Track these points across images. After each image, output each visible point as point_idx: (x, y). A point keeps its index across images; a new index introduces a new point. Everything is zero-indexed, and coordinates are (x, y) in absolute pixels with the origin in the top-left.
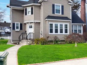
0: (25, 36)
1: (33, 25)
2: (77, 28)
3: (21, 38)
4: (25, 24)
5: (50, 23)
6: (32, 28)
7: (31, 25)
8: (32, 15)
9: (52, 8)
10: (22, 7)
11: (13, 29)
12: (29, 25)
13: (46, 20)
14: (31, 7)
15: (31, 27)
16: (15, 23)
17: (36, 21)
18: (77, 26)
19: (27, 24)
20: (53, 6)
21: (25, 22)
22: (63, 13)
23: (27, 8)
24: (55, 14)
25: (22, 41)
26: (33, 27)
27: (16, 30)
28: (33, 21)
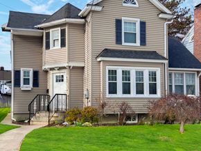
0: (44, 104)
1: (65, 74)
2: (182, 81)
3: (35, 108)
4: (46, 72)
5: (109, 68)
6: (62, 80)
7: (62, 74)
8: (63, 48)
9: (114, 30)
10: (38, 28)
12: (55, 75)
13: (99, 59)
14: (59, 29)
15: (60, 79)
16: (22, 69)
17: (72, 64)
18: (182, 75)
19: (51, 72)
20: (118, 23)
21: (46, 67)
22: (143, 42)
23: (51, 30)
24: (123, 43)
25: (37, 115)
26: (65, 78)
27: (23, 87)
28: (66, 65)
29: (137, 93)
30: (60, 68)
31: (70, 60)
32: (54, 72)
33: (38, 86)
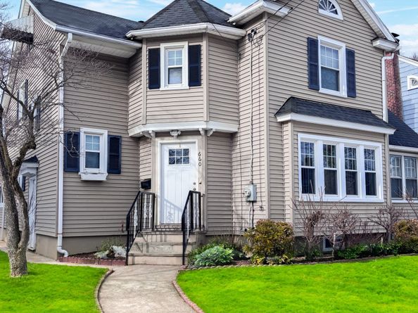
1: (196, 148)
2: (399, 170)
5: (303, 137)
6: (187, 161)
7: (184, 147)
8: (195, 89)
11: (65, 171)
12: (166, 149)
14: (185, 45)
15: (178, 158)
16: (83, 130)
17: (216, 126)
19: (159, 141)
22: (352, 90)
23: (162, 46)
26: (194, 156)
27: (86, 173)
28: (201, 126)
29: (348, 193)
30: (184, 133)
31: (211, 116)
32: (167, 140)
33: (119, 172)
